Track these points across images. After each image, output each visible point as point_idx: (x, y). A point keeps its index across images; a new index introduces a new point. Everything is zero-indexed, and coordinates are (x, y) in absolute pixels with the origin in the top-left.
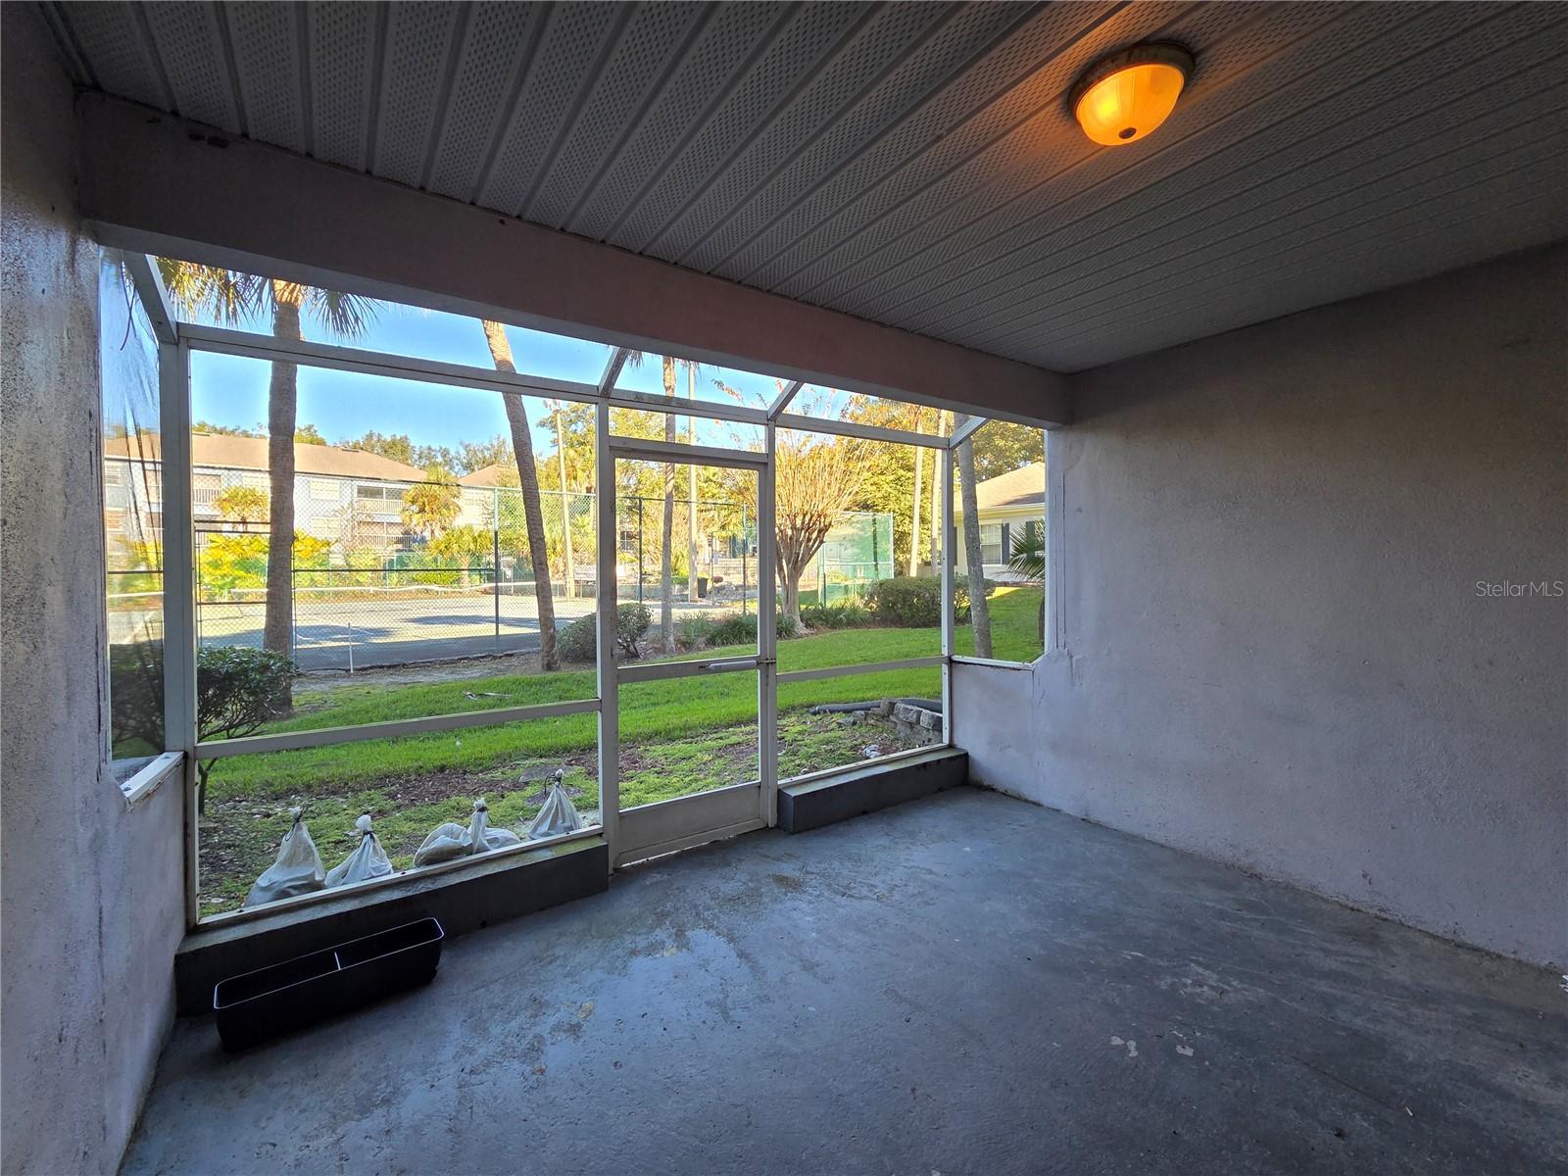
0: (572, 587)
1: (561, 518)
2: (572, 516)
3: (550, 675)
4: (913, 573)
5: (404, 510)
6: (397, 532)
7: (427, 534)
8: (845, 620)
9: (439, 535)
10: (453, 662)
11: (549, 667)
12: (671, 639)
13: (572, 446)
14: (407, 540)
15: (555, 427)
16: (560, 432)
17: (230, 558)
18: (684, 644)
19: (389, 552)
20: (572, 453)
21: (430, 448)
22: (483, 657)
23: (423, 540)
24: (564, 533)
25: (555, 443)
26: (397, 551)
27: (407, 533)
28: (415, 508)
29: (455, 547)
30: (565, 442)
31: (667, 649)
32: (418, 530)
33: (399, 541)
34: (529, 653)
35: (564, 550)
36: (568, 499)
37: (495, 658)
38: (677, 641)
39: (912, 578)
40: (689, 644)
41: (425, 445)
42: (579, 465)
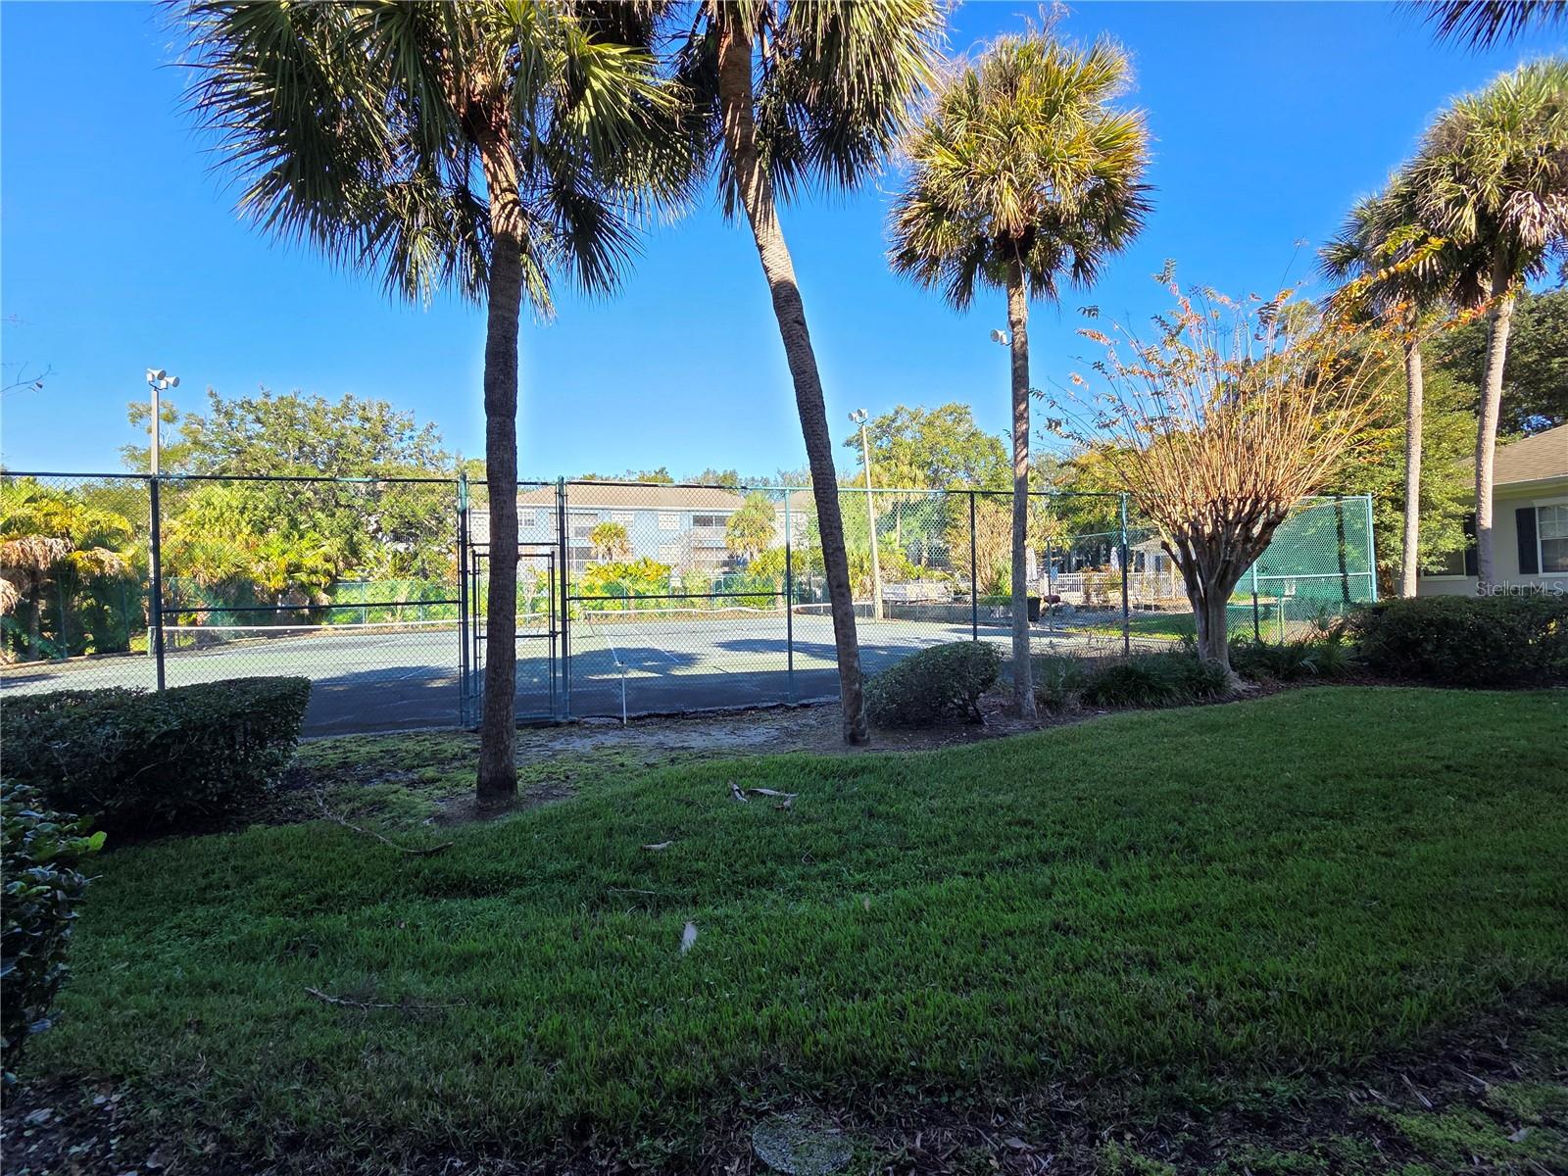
0: (880, 610)
1: (868, 534)
2: (879, 533)
3: (857, 756)
4: (1411, 590)
5: (728, 535)
6: (724, 556)
7: (747, 556)
8: (1314, 668)
9: (758, 557)
10: (740, 713)
11: (854, 739)
12: (1030, 695)
13: (878, 461)
14: (733, 563)
15: (861, 444)
16: (866, 449)
17: (601, 583)
18: (1048, 704)
19: (716, 574)
20: (877, 468)
21: (753, 479)
22: (774, 707)
23: (745, 563)
24: (871, 551)
25: (861, 460)
26: (725, 573)
27: (731, 556)
28: (737, 533)
29: (771, 568)
30: (871, 459)
31: (1025, 712)
32: (739, 552)
33: (725, 564)
34: (829, 703)
35: (871, 568)
36: (874, 515)
37: (788, 708)
38: (1039, 698)
39: (1411, 599)
40: (1056, 704)
41: (749, 477)
42: (885, 481)
